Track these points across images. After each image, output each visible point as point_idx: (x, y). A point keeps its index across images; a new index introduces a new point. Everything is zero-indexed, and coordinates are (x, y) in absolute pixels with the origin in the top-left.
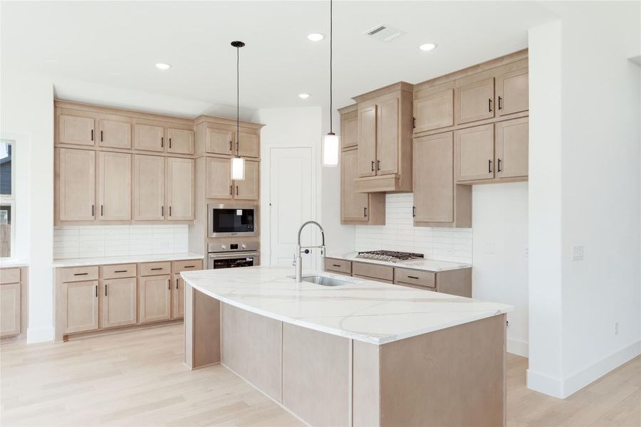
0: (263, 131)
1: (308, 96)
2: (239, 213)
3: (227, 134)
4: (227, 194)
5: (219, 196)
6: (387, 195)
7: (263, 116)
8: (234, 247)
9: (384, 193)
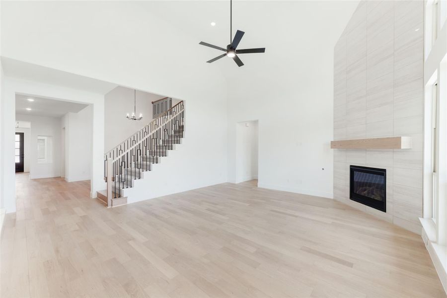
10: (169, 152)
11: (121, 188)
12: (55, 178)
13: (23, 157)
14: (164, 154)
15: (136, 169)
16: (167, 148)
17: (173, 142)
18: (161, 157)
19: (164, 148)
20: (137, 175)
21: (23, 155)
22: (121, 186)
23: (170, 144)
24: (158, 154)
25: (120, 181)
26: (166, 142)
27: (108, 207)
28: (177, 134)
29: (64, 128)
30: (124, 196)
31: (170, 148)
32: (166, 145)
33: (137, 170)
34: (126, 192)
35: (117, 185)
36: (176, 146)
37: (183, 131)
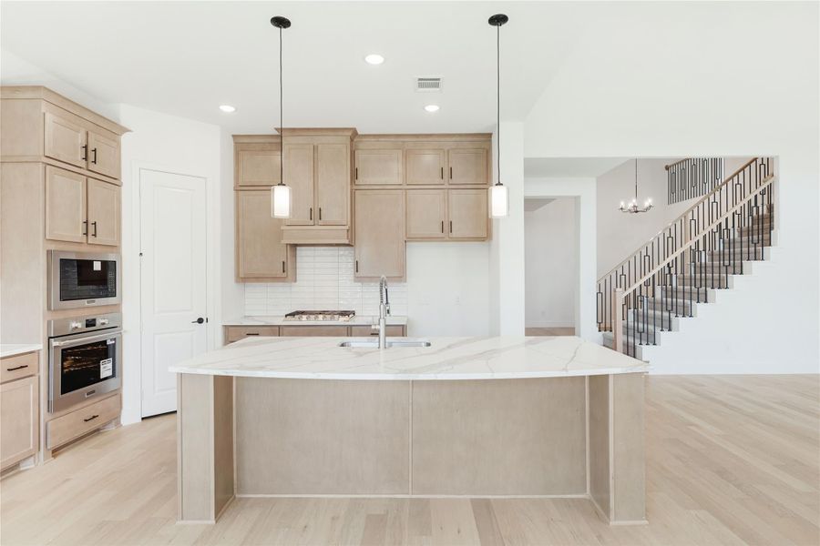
0: (124, 138)
1: (232, 109)
2: (97, 266)
3: (78, 132)
4: (78, 235)
5: (68, 236)
6: (298, 248)
7: (125, 114)
8: (90, 323)
9: (296, 245)
10: (735, 279)
11: (637, 344)
14: (722, 284)
15: (664, 312)
16: (731, 269)
17: (745, 256)
18: (716, 290)
19: (723, 269)
20: (665, 324)
22: (637, 342)
23: (738, 262)
24: (709, 282)
26: (727, 257)
28: (755, 237)
31: (738, 269)
32: (727, 263)
33: (666, 314)
34: (644, 351)
35: (631, 340)
36: (752, 266)
37: (771, 228)
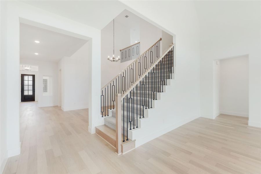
12: (54, 107)
13: (34, 91)
15: (141, 106)
20: (142, 113)
21: (34, 90)
25: (128, 121)
27: (119, 154)
29: (60, 70)
30: (133, 139)
34: (134, 134)
